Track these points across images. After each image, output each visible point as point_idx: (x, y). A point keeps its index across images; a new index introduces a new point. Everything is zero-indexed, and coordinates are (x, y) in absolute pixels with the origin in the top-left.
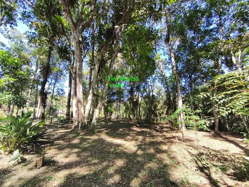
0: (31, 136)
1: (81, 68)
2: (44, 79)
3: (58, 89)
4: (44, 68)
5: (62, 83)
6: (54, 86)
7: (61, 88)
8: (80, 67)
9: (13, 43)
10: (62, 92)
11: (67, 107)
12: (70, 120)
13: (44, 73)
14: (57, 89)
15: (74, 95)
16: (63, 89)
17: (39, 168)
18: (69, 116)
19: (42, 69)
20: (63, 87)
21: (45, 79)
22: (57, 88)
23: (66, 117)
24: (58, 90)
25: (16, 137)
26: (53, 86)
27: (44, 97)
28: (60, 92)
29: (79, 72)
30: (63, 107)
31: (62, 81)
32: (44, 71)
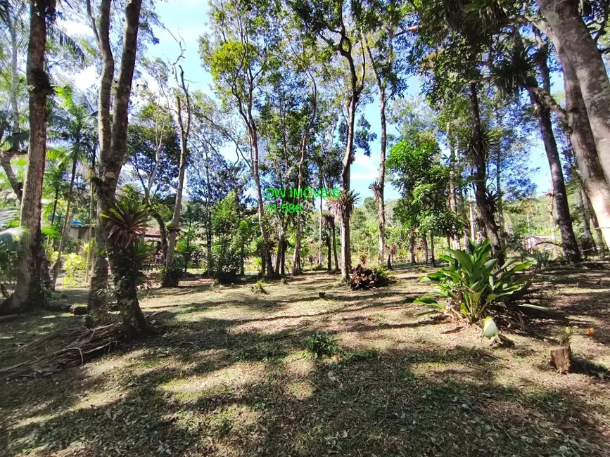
0: (511, 293)
1: (602, 78)
2: (477, 166)
3: (511, 182)
4: (472, 143)
5: (521, 162)
6: (498, 179)
7: (519, 178)
8: (594, 80)
9: (402, 125)
10: (524, 188)
11: (561, 222)
12: (582, 260)
13: (474, 152)
14: (508, 184)
15: (590, 177)
16: (526, 178)
17: (564, 373)
18: (577, 250)
19: (468, 145)
20: (525, 172)
21: (479, 166)
22: (508, 181)
23: (566, 253)
24: (513, 186)
25: (478, 291)
26: (495, 179)
27: (490, 208)
28: (519, 188)
29: (596, 96)
30: (536, 229)
31: (518, 158)
32: (472, 148)
